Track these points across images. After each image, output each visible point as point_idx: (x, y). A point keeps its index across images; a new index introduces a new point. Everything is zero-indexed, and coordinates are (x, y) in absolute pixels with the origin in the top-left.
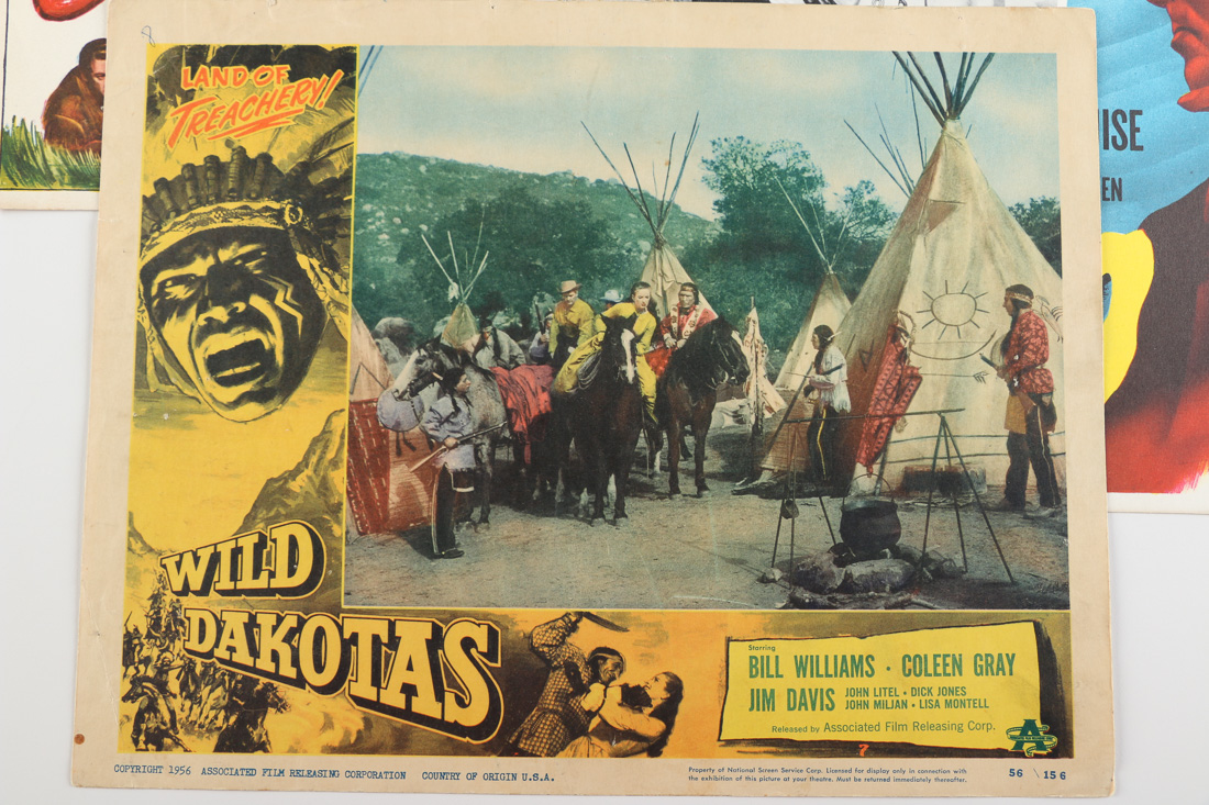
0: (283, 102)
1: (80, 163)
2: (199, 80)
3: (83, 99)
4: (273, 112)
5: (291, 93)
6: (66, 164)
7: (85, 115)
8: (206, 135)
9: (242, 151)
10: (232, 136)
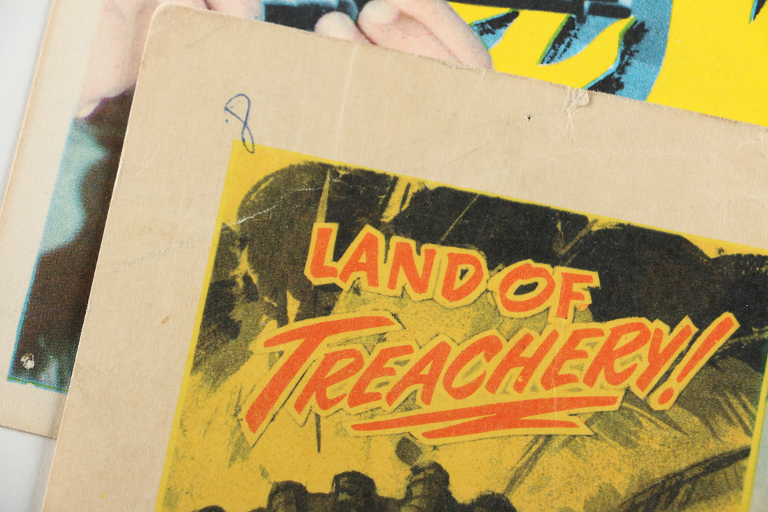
0: (566, 369)
2: (354, 265)
4: (535, 390)
5: (592, 348)
8: (349, 415)
9: (437, 478)
10: (417, 431)
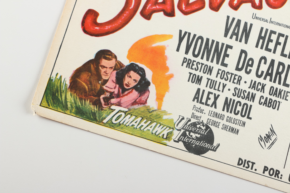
1: (82, 105)
3: (92, 75)
6: (75, 103)
7: (91, 83)
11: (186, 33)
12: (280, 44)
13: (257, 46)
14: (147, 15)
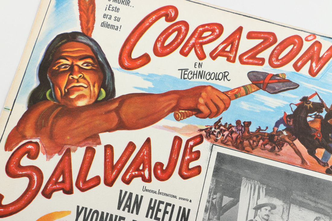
11: (83, 208)
12: (167, 213)
13: (147, 216)
14: (47, 195)
